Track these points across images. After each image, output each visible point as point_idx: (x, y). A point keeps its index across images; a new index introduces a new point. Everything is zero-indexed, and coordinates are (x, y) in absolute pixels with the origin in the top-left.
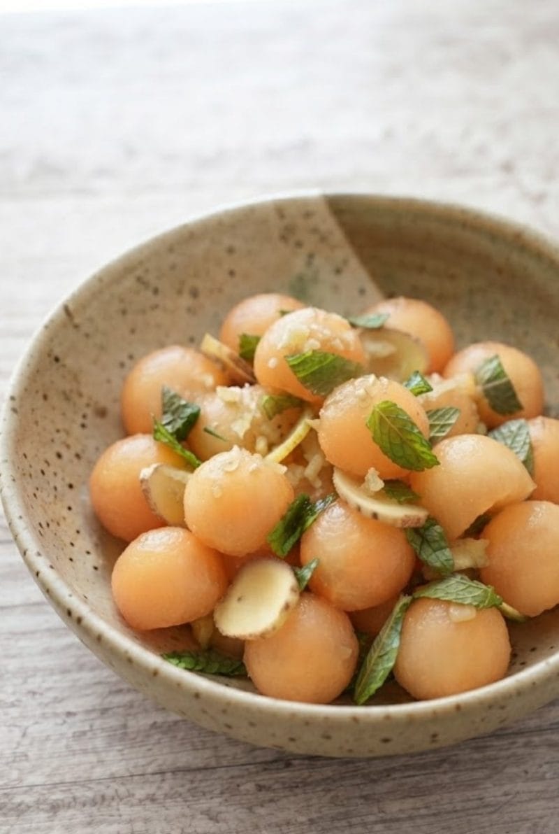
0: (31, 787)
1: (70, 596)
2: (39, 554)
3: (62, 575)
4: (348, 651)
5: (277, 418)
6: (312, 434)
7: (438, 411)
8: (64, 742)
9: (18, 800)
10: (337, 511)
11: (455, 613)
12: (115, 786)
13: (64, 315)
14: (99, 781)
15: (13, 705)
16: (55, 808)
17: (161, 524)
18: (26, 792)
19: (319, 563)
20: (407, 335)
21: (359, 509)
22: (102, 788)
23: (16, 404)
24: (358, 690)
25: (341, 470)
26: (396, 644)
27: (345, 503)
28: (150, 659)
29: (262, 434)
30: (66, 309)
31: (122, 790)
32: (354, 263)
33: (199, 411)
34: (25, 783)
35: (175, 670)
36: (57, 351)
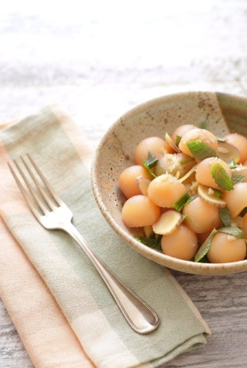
1: (107, 211)
2: (99, 196)
3: (105, 204)
4: (194, 245)
6: (194, 174)
10: (198, 199)
11: (229, 237)
13: (120, 121)
17: (140, 193)
20: (235, 148)
21: (204, 199)
24: (196, 258)
27: (201, 197)
28: (130, 237)
29: (179, 170)
32: (222, 120)
35: (137, 242)
36: (116, 133)
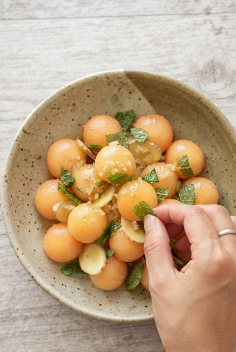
0: (17, 310)
2: (18, 249)
6: (115, 199)
7: (159, 188)
8: (28, 292)
9: (13, 315)
12: (46, 310)
13: (23, 133)
14: (40, 308)
15: (10, 276)
16: (26, 318)
18: (16, 312)
19: (115, 252)
21: (129, 238)
22: (41, 311)
23: (7, 179)
25: (124, 218)
26: (140, 276)
29: (97, 193)
30: (24, 130)
31: (48, 312)
33: (75, 181)
34: (16, 308)
36: (22, 147)
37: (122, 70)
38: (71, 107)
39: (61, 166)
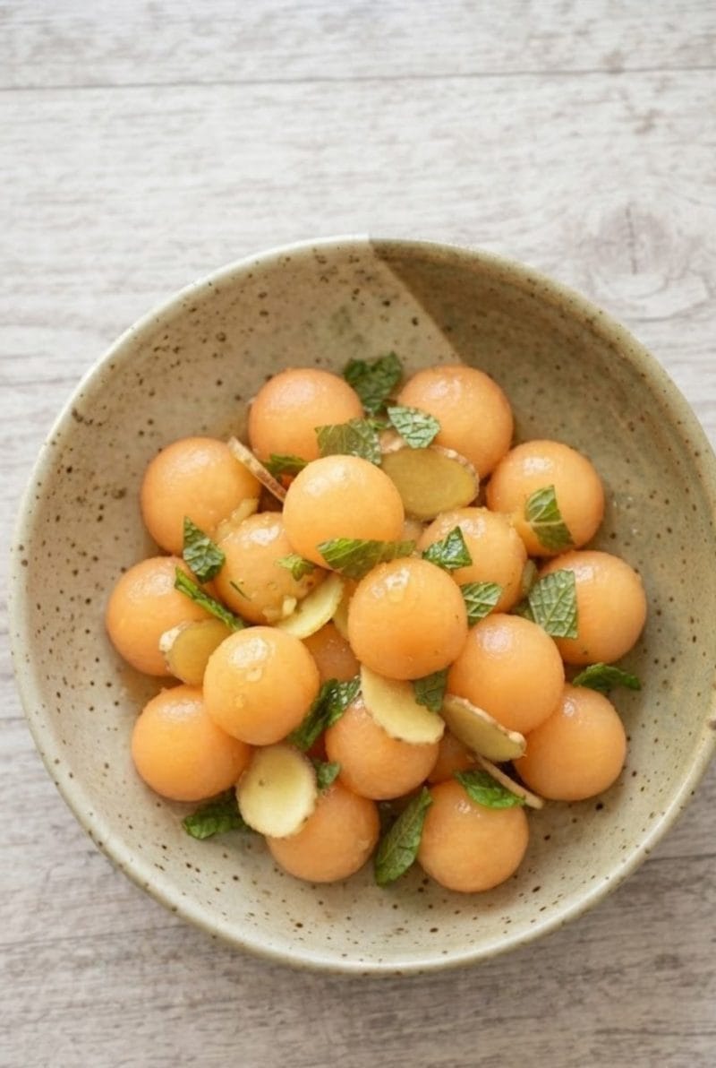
0: (56, 940)
5: (306, 578)
7: (471, 584)
8: (87, 889)
9: (44, 955)
12: (139, 940)
13: (73, 420)
14: (122, 935)
15: (36, 842)
16: (81, 965)
18: (52, 947)
19: (341, 770)
21: (383, 730)
22: (125, 943)
23: (25, 555)
26: (417, 841)
29: (290, 595)
30: (75, 414)
31: (146, 948)
33: (224, 561)
34: (51, 936)
37: (361, 237)
38: (213, 346)
39: (186, 518)
